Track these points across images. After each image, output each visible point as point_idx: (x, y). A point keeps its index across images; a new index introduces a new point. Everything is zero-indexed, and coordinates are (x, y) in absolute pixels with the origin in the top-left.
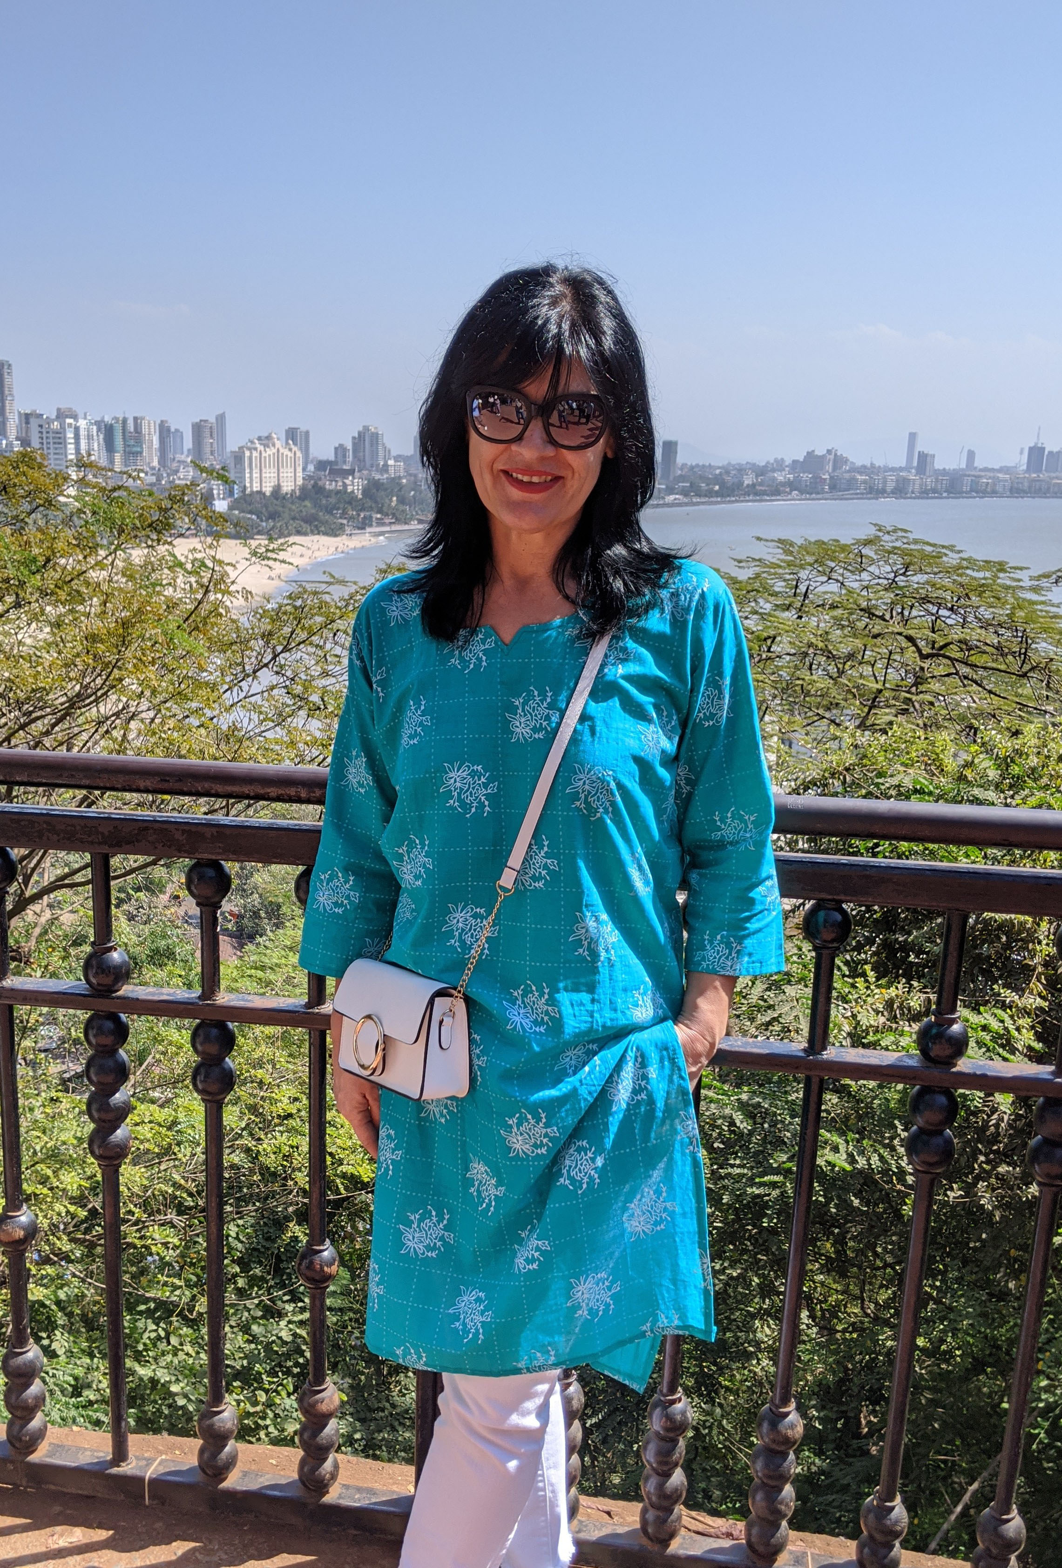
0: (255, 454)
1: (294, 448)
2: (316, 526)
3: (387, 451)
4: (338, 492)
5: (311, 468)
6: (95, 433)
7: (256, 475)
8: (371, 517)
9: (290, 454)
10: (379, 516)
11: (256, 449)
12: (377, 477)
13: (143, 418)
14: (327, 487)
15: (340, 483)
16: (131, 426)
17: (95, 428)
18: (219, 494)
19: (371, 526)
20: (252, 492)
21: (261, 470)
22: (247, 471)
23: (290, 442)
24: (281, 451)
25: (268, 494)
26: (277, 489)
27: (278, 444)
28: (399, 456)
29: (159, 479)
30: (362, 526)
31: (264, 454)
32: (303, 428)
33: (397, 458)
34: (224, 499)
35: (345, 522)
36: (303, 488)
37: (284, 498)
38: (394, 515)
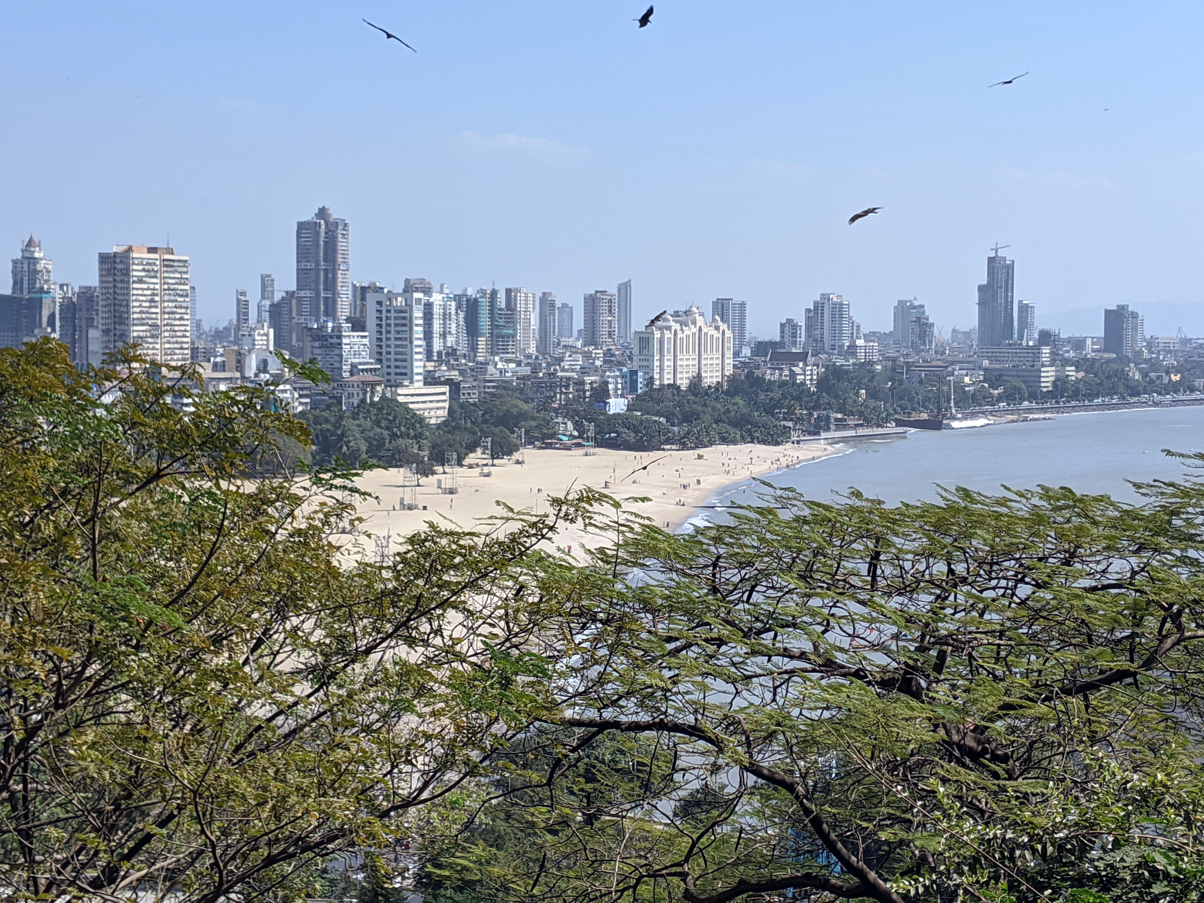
0: (668, 335)
1: (723, 326)
2: (749, 432)
3: (855, 328)
4: (783, 384)
5: (746, 352)
6: (453, 312)
7: (668, 363)
8: (828, 417)
9: (716, 334)
10: (839, 416)
11: (669, 328)
12: (840, 362)
13: (518, 291)
14: (768, 377)
15: (787, 372)
16: (501, 301)
17: (453, 304)
18: (616, 389)
19: (828, 429)
20: (662, 386)
21: (675, 357)
22: (657, 357)
23: (717, 318)
24: (705, 330)
25: (683, 388)
26: (696, 382)
27: (700, 320)
28: (874, 333)
29: (535, 371)
30: (815, 430)
31: (680, 335)
32: (737, 299)
33: (868, 337)
34: (622, 396)
35: (790, 424)
36: (732, 380)
37: (707, 394)
38: (861, 414)
